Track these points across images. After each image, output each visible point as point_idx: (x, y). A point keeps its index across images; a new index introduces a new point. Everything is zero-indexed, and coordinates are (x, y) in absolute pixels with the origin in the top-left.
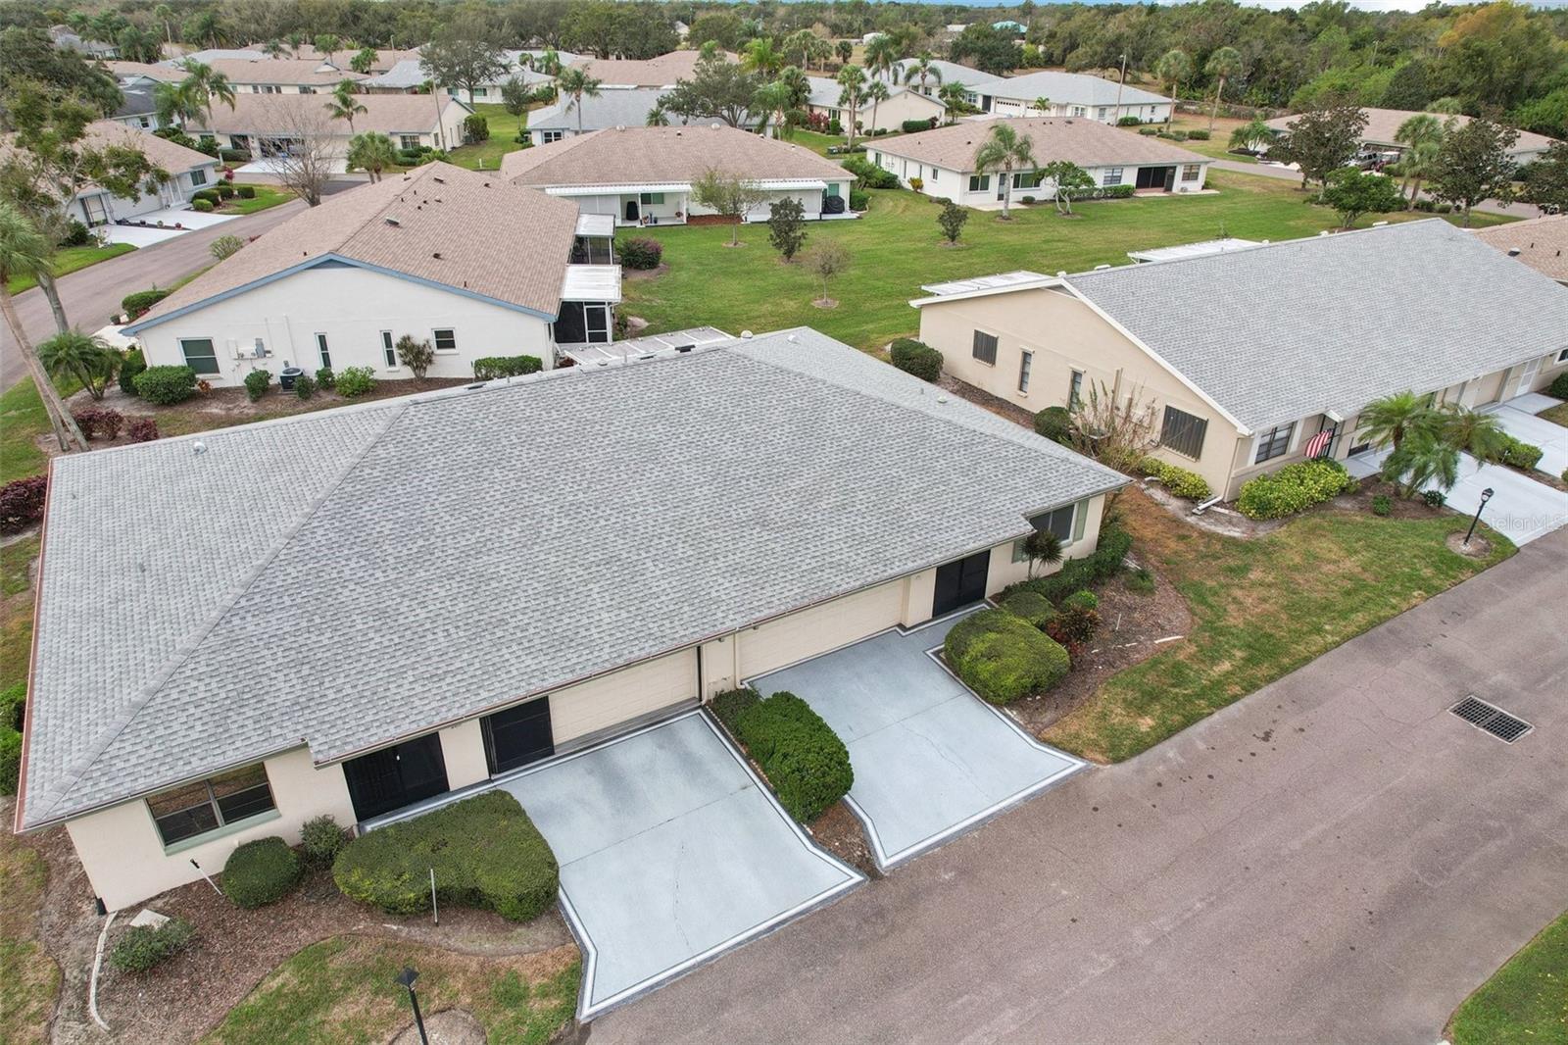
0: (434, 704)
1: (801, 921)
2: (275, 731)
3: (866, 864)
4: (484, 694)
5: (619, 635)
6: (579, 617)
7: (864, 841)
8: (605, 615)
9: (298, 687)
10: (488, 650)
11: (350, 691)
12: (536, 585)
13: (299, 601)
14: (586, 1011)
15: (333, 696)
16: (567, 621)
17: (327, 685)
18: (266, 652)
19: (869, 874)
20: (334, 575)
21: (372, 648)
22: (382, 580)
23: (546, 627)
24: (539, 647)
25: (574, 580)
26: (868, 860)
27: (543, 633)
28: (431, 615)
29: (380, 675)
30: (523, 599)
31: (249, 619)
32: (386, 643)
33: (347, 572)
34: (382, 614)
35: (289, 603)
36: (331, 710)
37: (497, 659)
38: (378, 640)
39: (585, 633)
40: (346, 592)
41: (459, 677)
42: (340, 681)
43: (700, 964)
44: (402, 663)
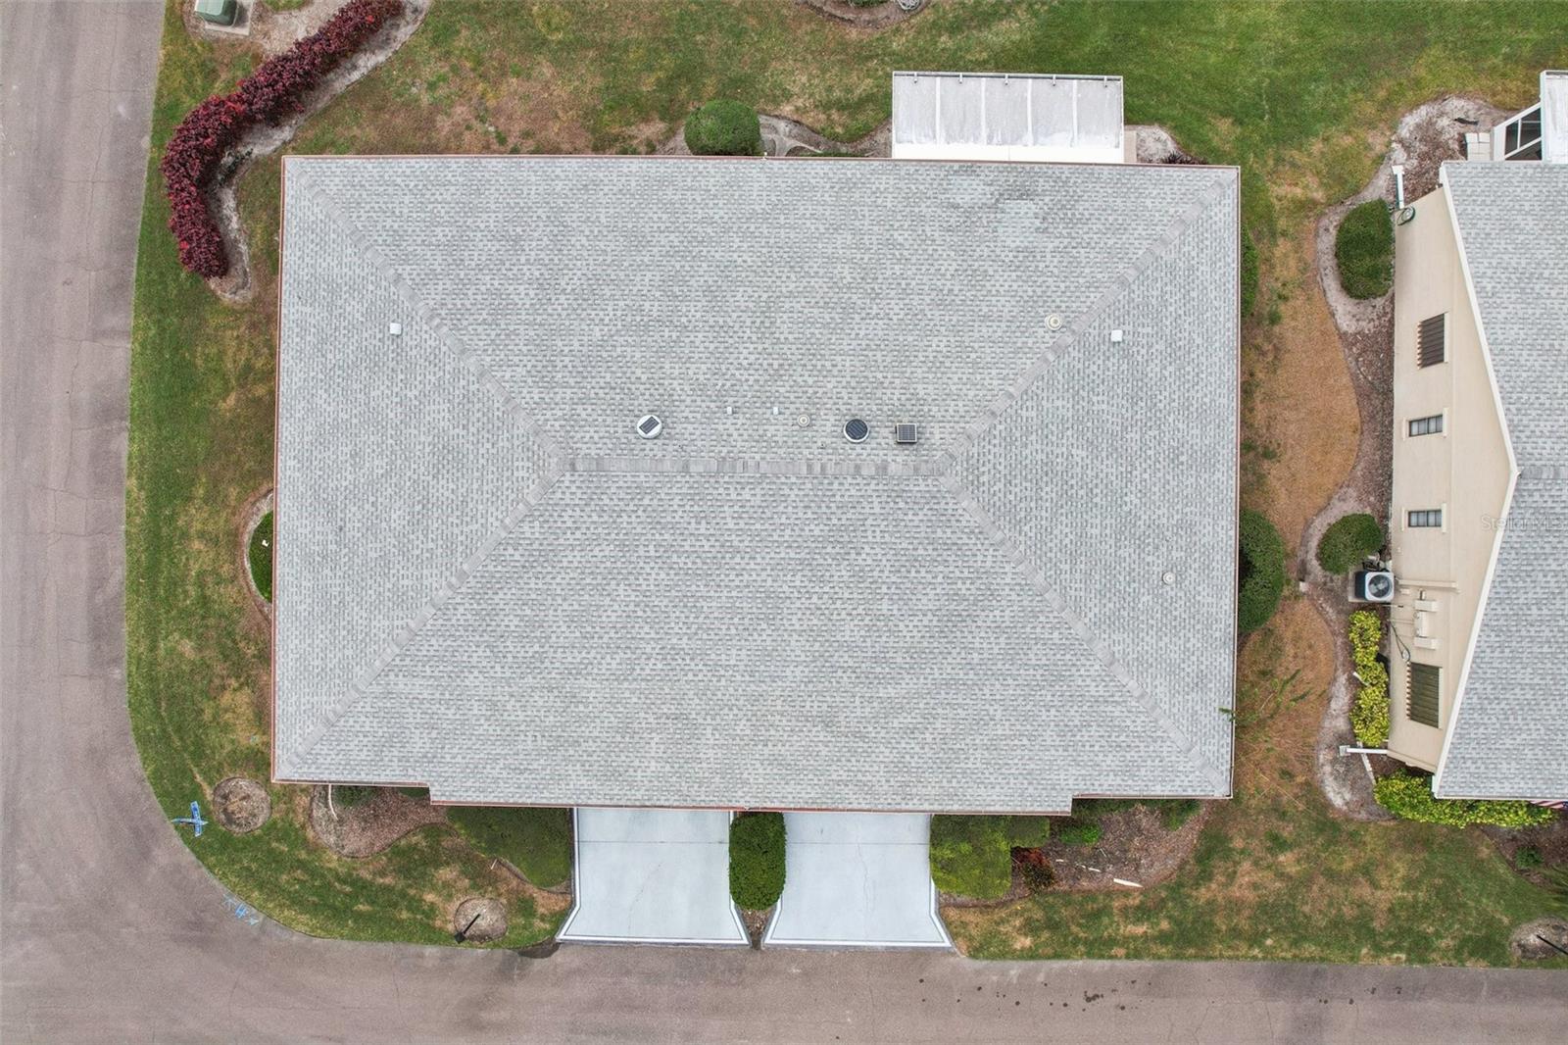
0: (512, 789)
1: (696, 949)
2: (411, 772)
3: (756, 936)
4: (546, 794)
5: (656, 783)
6: (633, 759)
7: (767, 920)
8: (653, 763)
9: (428, 745)
10: (558, 762)
11: (460, 760)
12: (612, 719)
13: (436, 674)
14: (561, 936)
15: (448, 760)
16: (624, 758)
17: (446, 750)
18: (409, 709)
19: (753, 942)
20: (465, 658)
21: (481, 732)
22: (499, 675)
23: (606, 758)
24: (595, 772)
25: (643, 725)
26: (760, 933)
27: (603, 763)
28: (528, 719)
29: (482, 755)
30: (598, 729)
31: (401, 677)
32: (491, 732)
33: (475, 659)
34: (493, 705)
35: (429, 673)
36: (446, 769)
37: (562, 772)
38: (486, 727)
39: (632, 774)
40: (471, 676)
41: (533, 776)
42: (455, 751)
43: (630, 943)
44: (498, 751)
